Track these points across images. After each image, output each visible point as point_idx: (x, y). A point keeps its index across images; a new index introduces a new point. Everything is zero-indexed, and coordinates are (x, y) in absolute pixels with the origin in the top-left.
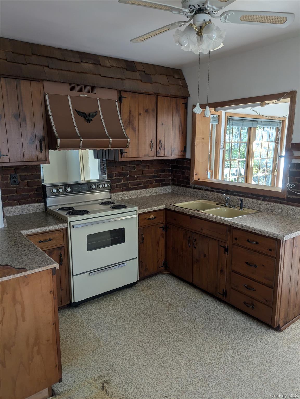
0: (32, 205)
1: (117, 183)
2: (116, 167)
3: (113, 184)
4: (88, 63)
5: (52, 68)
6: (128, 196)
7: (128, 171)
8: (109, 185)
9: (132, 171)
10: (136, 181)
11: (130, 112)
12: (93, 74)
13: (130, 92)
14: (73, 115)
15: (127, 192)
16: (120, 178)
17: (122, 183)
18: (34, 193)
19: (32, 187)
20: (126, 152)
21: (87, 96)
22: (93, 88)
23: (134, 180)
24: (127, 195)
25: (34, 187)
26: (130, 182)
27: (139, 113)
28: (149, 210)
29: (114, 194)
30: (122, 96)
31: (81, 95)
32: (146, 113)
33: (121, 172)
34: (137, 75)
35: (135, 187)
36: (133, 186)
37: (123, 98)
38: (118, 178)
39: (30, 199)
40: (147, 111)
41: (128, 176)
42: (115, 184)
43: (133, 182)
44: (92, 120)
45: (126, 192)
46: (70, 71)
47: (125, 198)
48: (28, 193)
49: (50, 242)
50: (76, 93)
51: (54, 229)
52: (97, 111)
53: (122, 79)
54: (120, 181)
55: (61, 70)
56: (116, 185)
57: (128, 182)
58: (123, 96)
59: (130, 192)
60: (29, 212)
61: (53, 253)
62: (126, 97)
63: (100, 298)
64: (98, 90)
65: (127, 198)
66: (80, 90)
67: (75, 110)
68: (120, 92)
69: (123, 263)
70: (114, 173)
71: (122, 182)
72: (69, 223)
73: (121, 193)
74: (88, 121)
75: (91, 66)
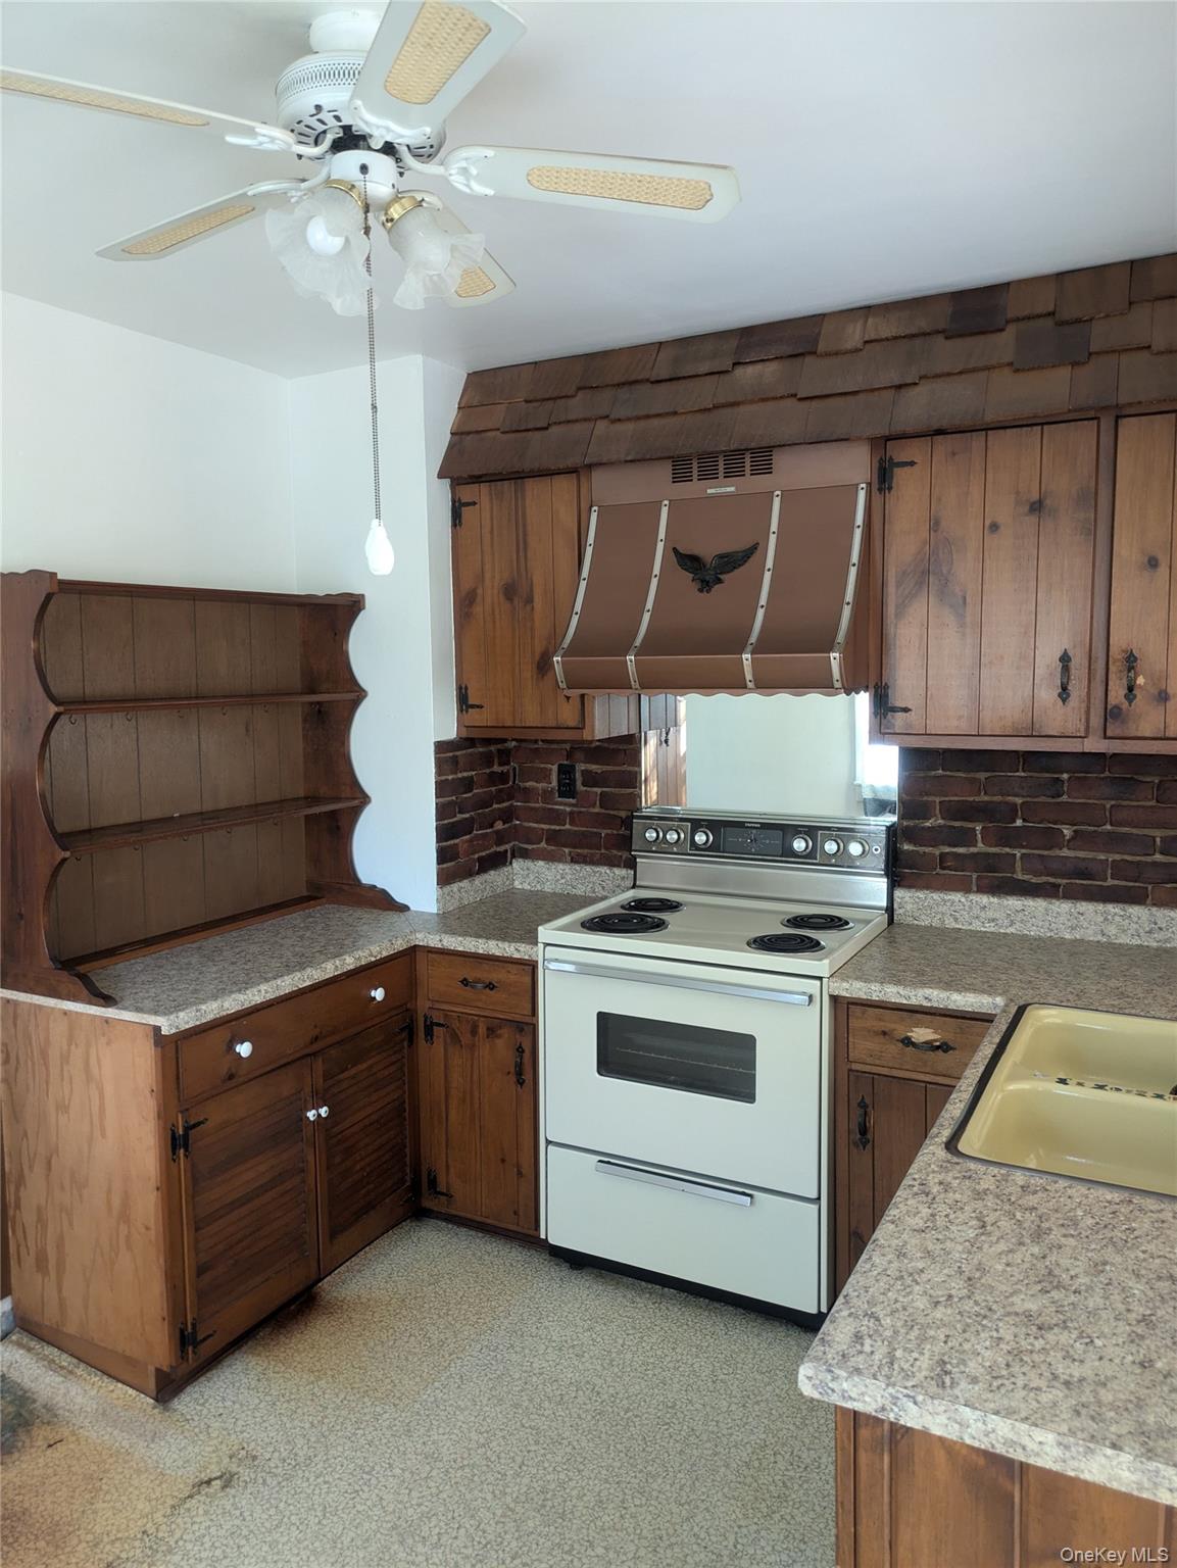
0: (604, 869)
1: (947, 850)
2: (948, 773)
3: (928, 850)
4: (763, 361)
5: (619, 420)
6: (993, 920)
7: (1019, 801)
8: (876, 850)
9: (1042, 799)
10: (1065, 852)
11: (935, 525)
12: (763, 400)
13: (940, 432)
14: (657, 570)
15: (995, 900)
16: (970, 825)
17: (973, 850)
18: (615, 832)
19: (612, 812)
20: (906, 710)
21: (732, 489)
22: (761, 457)
23: (1050, 849)
24: (990, 914)
25: (615, 813)
26: (1024, 851)
27: (987, 523)
28: (917, 996)
29: (921, 894)
30: (891, 458)
31: (709, 491)
32: (1034, 519)
33: (977, 799)
34: (1004, 344)
35: (1056, 886)
36: (1044, 879)
37: (895, 469)
38: (957, 824)
39: (603, 851)
40: (1037, 507)
41: (1019, 823)
42: (937, 853)
43: (1039, 855)
44: (720, 581)
45: (984, 899)
46: (675, 413)
47: (977, 926)
48: (599, 830)
49: (491, 992)
50: (694, 488)
51: (498, 953)
52: (758, 544)
53: (899, 387)
54: (967, 838)
55: (648, 417)
56: (943, 856)
57: (1018, 853)
58: (895, 461)
59: (1014, 903)
60: (594, 892)
61: (499, 1032)
62: (912, 464)
63: (666, 1289)
64: (780, 460)
65: (990, 928)
66: (708, 474)
67: (674, 549)
68: (881, 443)
69: (746, 1190)
70: (938, 800)
71: (975, 846)
72: (541, 946)
73: (957, 897)
74: (706, 585)
75: (771, 368)
